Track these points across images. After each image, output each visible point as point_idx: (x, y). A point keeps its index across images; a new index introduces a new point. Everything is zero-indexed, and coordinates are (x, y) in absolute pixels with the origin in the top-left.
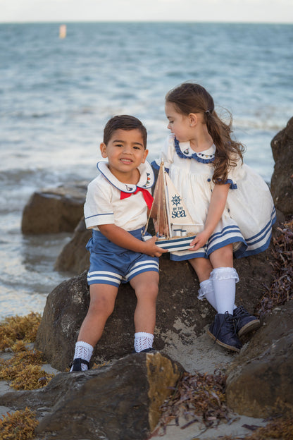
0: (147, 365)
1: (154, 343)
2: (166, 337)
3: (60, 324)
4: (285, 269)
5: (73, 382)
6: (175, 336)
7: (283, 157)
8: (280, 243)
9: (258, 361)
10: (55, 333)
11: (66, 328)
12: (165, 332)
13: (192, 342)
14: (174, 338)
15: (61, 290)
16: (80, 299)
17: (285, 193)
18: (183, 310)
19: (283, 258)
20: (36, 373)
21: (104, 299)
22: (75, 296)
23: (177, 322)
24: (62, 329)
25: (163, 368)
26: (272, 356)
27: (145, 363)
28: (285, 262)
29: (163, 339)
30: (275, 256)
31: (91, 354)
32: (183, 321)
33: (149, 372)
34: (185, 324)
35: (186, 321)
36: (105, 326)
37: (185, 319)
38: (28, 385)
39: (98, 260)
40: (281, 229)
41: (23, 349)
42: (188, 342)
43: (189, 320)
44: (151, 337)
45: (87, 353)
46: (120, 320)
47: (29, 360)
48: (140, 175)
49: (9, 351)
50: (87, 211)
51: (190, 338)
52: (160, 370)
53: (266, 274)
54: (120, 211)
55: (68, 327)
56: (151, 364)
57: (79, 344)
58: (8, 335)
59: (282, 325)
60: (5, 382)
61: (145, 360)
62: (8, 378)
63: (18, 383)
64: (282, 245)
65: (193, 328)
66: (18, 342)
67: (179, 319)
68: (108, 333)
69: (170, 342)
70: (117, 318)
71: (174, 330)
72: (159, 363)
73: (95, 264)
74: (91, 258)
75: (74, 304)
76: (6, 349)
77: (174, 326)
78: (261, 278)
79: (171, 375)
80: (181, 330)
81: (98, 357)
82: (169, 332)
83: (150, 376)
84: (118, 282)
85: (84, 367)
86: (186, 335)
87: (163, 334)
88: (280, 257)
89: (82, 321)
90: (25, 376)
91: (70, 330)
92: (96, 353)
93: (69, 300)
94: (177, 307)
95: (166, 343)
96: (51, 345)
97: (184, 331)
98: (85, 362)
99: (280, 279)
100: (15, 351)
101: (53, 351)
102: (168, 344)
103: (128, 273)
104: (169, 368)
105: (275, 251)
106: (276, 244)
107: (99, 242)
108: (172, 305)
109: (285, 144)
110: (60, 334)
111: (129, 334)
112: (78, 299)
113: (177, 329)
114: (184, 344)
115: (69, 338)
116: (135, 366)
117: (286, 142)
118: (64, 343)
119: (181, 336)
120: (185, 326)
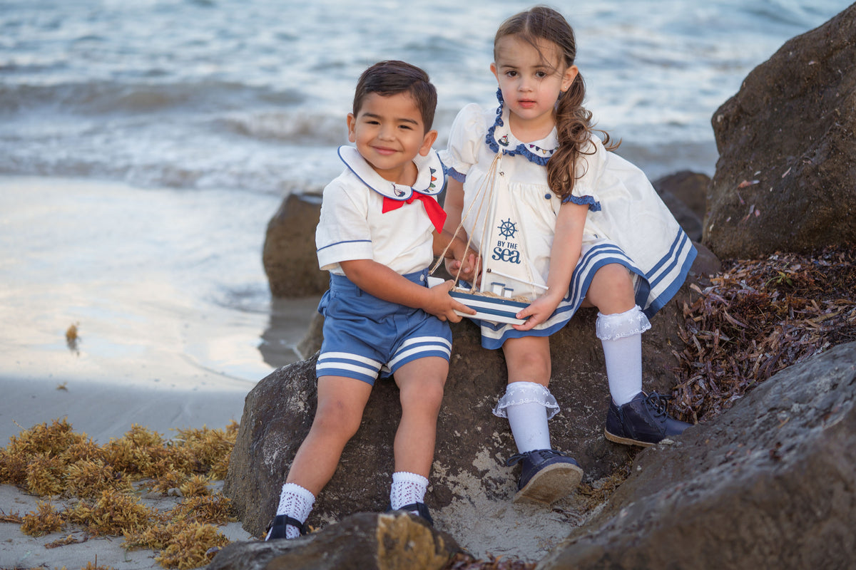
0: (379, 536)
1: (427, 494)
2: (455, 484)
3: (261, 450)
4: (698, 365)
5: (251, 560)
6: (474, 483)
7: (731, 148)
8: (697, 314)
9: (589, 541)
10: (252, 464)
11: (271, 457)
12: (456, 474)
13: (506, 495)
14: (470, 486)
15: (270, 385)
16: (301, 404)
17: (726, 217)
18: (496, 434)
19: (697, 344)
20: (204, 539)
21: (340, 405)
22: (293, 399)
23: (480, 455)
24: (263, 458)
25: (412, 544)
26: (617, 533)
27: (375, 533)
28: (701, 351)
29: (450, 486)
30: (684, 338)
31: (309, 508)
32: (492, 455)
33: (381, 550)
34: (497, 460)
35: (498, 455)
36: (342, 457)
37: (498, 450)
38: (186, 560)
39: (337, 330)
40: (697, 289)
41: (201, 492)
42: (497, 495)
43: (505, 454)
44: (422, 482)
45: (301, 506)
46: (372, 447)
47: (204, 514)
48: (417, 172)
49: (175, 495)
50: (322, 236)
51: (503, 487)
52: (407, 546)
53: (662, 373)
54: (382, 237)
55: (274, 457)
56: (387, 536)
57: (289, 488)
58: (179, 463)
59: (663, 472)
60: (150, 553)
61: (376, 526)
62: (157, 544)
63: (170, 555)
64: (698, 318)
65: (511, 469)
66: (194, 478)
67: (486, 451)
68: (349, 470)
69: (463, 493)
70: (367, 443)
71: (474, 471)
72: (405, 533)
73: (331, 339)
74: (324, 328)
75: (290, 413)
76: (170, 490)
77: (475, 463)
78: (652, 380)
79: (429, 558)
80: (487, 471)
81: (326, 514)
82: (464, 475)
83: (383, 557)
84: (374, 374)
85: (292, 532)
86: (495, 481)
87: (451, 478)
88: (693, 342)
89: (299, 445)
90: (184, 543)
91: (277, 461)
92: (321, 506)
93: (282, 406)
94: (484, 428)
95: (455, 495)
96: (246, 488)
97: (494, 474)
98: (294, 522)
99: (689, 383)
100: (186, 494)
101: (248, 499)
102: (459, 497)
103: (391, 359)
104: (427, 544)
105: (686, 330)
106: (688, 317)
107: (342, 295)
108: (474, 424)
109: (737, 123)
110: (259, 467)
111: (386, 474)
112: (297, 404)
113: (480, 469)
114: (489, 498)
115: (275, 476)
116: (356, 538)
117: (739, 118)
118: (264, 485)
119: (485, 484)
120: (495, 463)
